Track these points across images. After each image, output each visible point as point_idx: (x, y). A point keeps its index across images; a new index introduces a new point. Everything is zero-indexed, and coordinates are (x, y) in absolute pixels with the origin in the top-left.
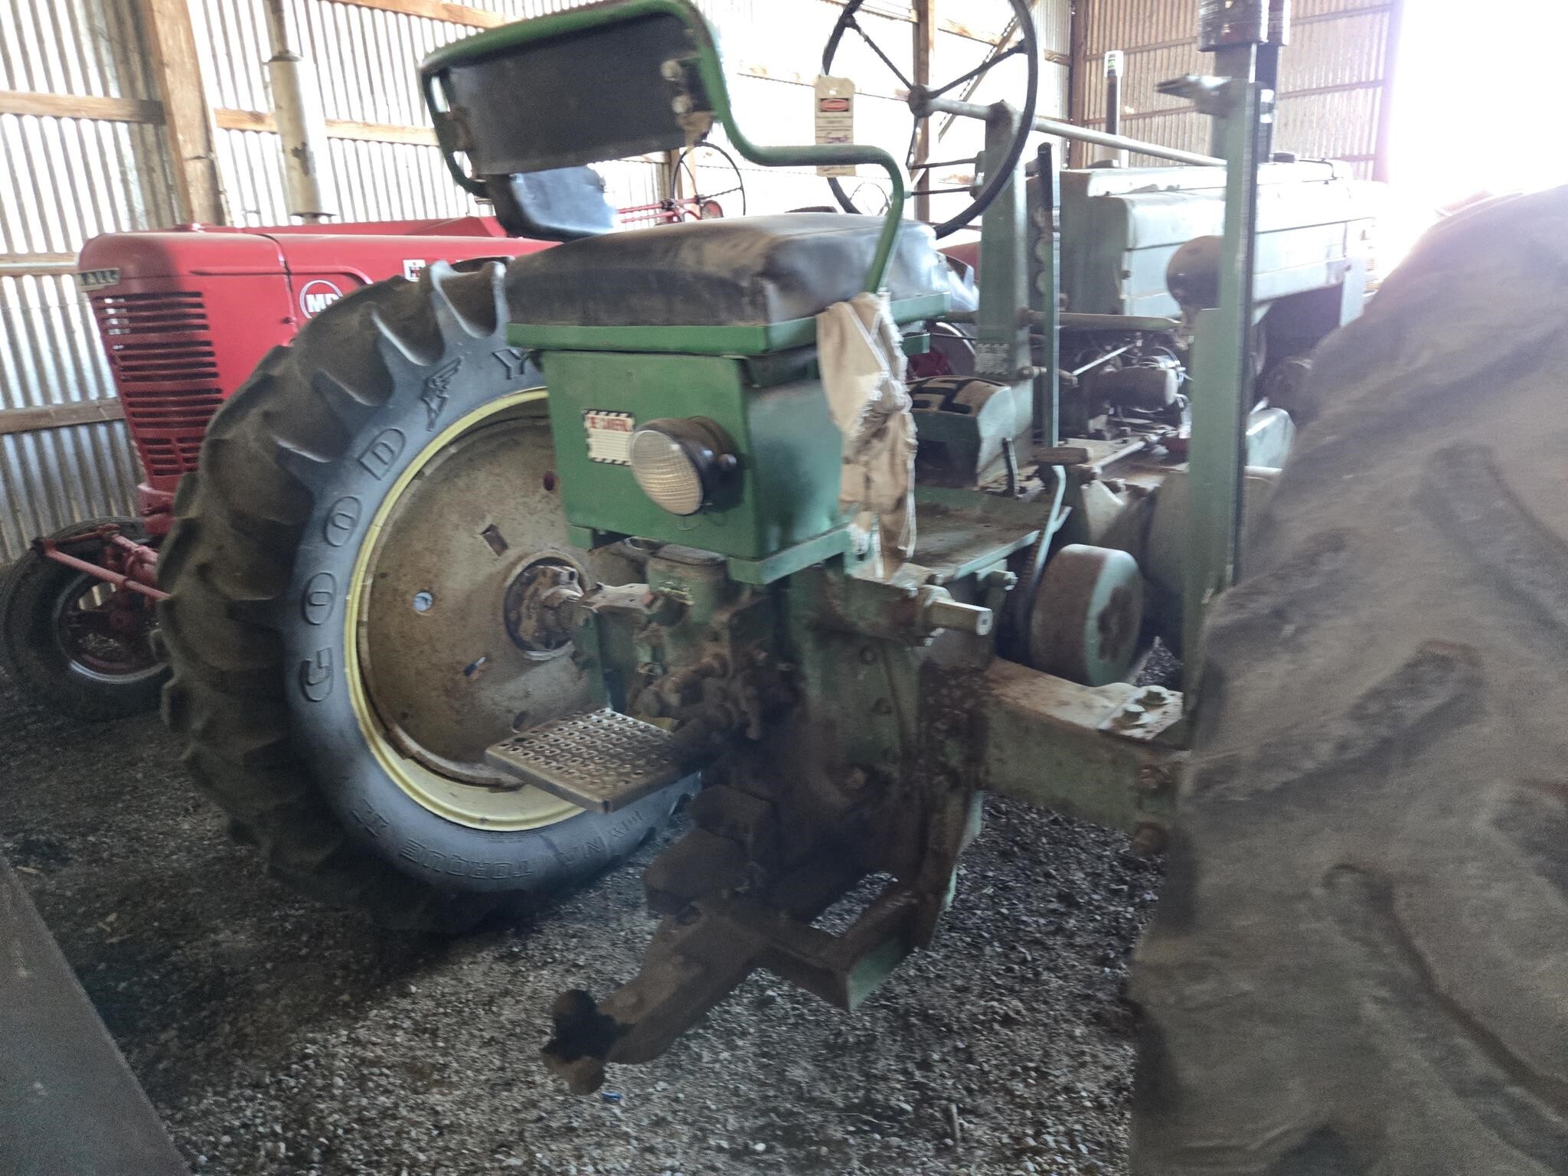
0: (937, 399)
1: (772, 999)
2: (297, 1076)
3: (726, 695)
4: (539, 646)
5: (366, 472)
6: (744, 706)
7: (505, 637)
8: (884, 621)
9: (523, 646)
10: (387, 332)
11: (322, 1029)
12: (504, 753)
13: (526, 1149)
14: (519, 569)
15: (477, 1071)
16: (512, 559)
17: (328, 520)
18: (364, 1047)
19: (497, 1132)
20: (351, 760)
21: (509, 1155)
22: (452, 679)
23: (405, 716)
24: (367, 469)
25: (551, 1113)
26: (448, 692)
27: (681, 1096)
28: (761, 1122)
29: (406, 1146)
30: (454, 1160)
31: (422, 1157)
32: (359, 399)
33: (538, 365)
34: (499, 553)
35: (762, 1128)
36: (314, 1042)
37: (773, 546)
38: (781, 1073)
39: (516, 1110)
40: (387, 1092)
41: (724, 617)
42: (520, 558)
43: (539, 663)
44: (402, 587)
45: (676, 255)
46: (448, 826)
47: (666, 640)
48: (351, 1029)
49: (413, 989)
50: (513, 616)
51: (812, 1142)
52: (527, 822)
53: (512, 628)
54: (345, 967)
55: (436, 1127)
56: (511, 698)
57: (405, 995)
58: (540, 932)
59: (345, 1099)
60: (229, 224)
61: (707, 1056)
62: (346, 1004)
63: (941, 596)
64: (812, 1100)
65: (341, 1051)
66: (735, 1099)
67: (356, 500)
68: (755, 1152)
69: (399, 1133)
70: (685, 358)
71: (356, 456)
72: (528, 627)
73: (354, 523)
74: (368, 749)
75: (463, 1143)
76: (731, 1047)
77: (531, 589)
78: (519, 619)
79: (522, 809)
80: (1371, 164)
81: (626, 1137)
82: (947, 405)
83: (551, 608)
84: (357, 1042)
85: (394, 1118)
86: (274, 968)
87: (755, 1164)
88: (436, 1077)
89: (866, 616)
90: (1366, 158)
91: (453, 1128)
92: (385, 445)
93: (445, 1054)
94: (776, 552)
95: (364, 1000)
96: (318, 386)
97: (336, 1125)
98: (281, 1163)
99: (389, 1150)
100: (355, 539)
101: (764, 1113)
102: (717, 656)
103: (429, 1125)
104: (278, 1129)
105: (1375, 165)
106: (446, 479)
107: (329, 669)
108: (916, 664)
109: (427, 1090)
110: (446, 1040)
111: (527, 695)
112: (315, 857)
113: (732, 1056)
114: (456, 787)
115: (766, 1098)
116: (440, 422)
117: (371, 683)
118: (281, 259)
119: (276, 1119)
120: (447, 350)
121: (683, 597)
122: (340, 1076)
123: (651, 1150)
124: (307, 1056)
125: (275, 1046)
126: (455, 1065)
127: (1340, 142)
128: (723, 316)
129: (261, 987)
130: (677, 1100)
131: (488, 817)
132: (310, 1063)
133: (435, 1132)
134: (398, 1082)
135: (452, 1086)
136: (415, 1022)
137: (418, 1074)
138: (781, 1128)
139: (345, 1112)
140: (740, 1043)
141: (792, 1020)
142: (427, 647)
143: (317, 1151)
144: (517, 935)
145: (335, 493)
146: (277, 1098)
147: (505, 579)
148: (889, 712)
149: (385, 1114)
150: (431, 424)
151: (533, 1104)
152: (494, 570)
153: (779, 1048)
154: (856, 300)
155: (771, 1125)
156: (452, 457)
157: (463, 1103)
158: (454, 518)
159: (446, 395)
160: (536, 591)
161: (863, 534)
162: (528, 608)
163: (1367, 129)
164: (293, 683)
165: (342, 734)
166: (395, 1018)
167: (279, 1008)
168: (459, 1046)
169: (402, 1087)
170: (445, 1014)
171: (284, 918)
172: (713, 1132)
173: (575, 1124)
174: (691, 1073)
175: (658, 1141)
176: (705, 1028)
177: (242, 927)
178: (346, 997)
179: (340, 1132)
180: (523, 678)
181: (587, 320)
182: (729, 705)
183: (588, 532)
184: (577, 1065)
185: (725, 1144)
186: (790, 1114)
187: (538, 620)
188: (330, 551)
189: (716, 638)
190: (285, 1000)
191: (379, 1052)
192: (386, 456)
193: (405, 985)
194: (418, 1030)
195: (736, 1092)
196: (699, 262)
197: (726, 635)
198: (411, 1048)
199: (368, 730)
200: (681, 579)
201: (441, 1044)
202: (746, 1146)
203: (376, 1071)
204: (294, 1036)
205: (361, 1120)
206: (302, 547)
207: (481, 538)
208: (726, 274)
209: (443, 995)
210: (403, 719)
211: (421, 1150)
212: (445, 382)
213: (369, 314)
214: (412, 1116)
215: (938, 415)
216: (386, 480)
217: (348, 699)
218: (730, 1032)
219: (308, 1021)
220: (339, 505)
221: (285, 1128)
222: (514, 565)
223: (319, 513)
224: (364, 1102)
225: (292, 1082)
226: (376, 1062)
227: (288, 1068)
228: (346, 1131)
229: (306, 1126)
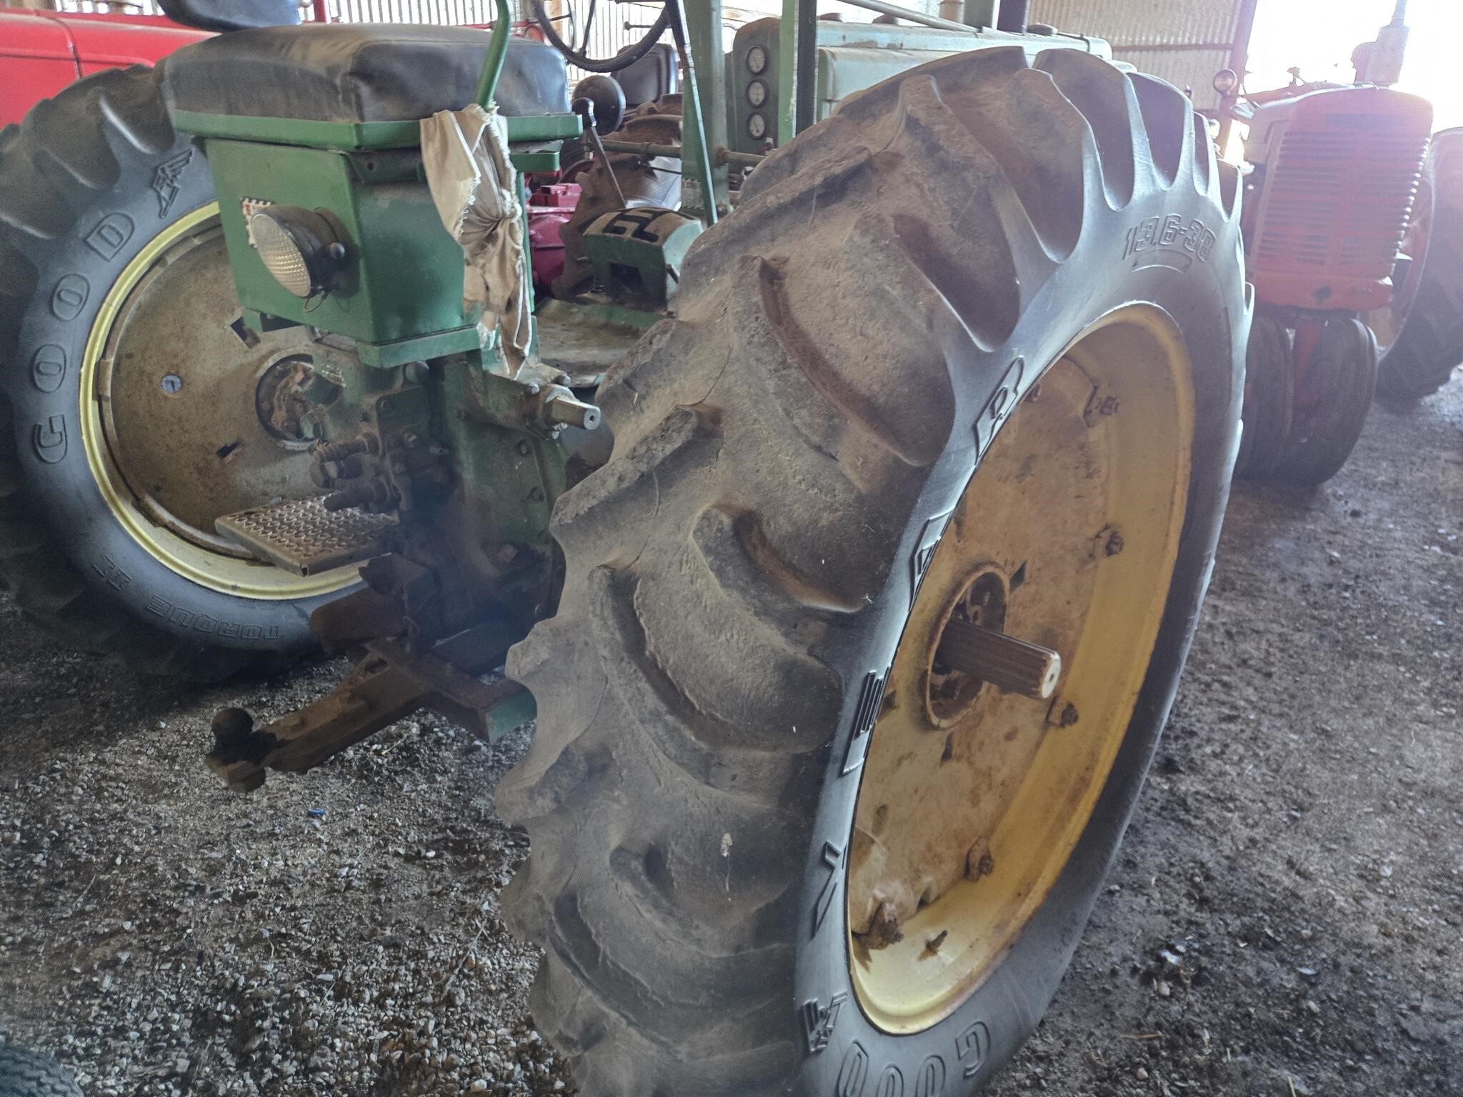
0: (632, 226)
1: (478, 748)
2: (44, 784)
3: (379, 472)
4: (290, 435)
5: (92, 253)
6: (394, 481)
7: (257, 424)
8: (513, 413)
9: (276, 435)
10: (112, 117)
11: (73, 751)
12: (231, 523)
13: (229, 846)
14: (270, 363)
15: (205, 789)
16: (264, 352)
17: (53, 295)
18: (108, 767)
19: (208, 833)
20: (90, 520)
21: (212, 850)
22: (205, 459)
23: (158, 489)
24: (93, 249)
25: (258, 822)
26: (199, 470)
27: (376, 815)
28: (440, 836)
29: (126, 840)
30: (164, 851)
31: (137, 848)
32: (82, 180)
33: (203, 151)
34: (250, 346)
35: (438, 841)
36: (63, 760)
37: (394, 335)
38: (467, 802)
39: (229, 819)
40: (119, 800)
41: (371, 400)
42: (272, 353)
43: (294, 453)
44: (149, 369)
45: (288, 50)
46: (197, 588)
47: (327, 419)
48: (99, 752)
49: (163, 725)
50: (265, 406)
51: (475, 851)
52: (281, 593)
53: (264, 418)
54: (105, 705)
55: (155, 827)
56: (266, 482)
57: (154, 728)
58: (290, 687)
59: (82, 802)
60: (59, 9)
61: (406, 787)
62: (100, 733)
63: (564, 395)
64: (486, 822)
65: (87, 768)
66: (420, 820)
67: (83, 278)
68: (426, 857)
69: (122, 831)
70: (306, 151)
71: (81, 235)
72: (279, 418)
73: (83, 301)
74: (110, 512)
75: (176, 840)
76: (431, 780)
77: (283, 383)
78: (272, 410)
79: (277, 583)
80: (1228, 53)
81: (320, 842)
82: (640, 233)
83: (300, 401)
84: (103, 762)
85: (122, 819)
86: (42, 702)
87: (424, 866)
88: (166, 791)
89: (501, 409)
90: (1224, 47)
91: (168, 829)
92: (113, 229)
93: (178, 775)
94: (396, 341)
95: (115, 731)
96: (40, 162)
97: (68, 823)
98: (14, 848)
99: (109, 842)
100: (85, 314)
101: (442, 830)
102: (367, 435)
103: (150, 826)
104: (18, 823)
105: (1232, 56)
106: (192, 270)
107: (64, 435)
108: (565, 458)
109: (156, 801)
110: (182, 765)
111: (284, 480)
112: (59, 603)
113: (430, 787)
114: (212, 558)
115: (447, 819)
116: (172, 210)
117: (117, 454)
118: (71, 45)
119: (18, 816)
120: (177, 141)
121: (339, 380)
122: (81, 787)
123: (337, 852)
124: (56, 771)
125: (29, 761)
126: (185, 784)
127: (1204, 29)
128: (327, 112)
129: (26, 716)
130: (371, 818)
131: (239, 585)
132: (58, 776)
133: (154, 832)
134: (132, 794)
135: (179, 798)
136: (159, 750)
137: (151, 789)
138: (452, 841)
139: (79, 813)
140: (439, 779)
141: (490, 764)
142: (175, 427)
143: (46, 839)
144: (269, 688)
145: (60, 269)
146: (22, 800)
147: (255, 371)
148: (541, 498)
149: (114, 816)
150: (163, 212)
151: (246, 815)
152: (245, 361)
153: (471, 784)
154: (466, 111)
155: (447, 839)
156: (197, 249)
157: (184, 812)
158: (202, 307)
159: (176, 184)
160: (287, 383)
161: (487, 333)
162: (279, 399)
163: (1228, 18)
164: (24, 445)
165: (80, 496)
166: (141, 746)
167: (39, 733)
168: (193, 769)
169: (135, 797)
170: (188, 746)
171: (60, 664)
172: (394, 842)
173: (277, 831)
174: (391, 799)
175: (345, 846)
176: (413, 767)
177: (22, 669)
178: (101, 728)
179: (71, 827)
180: (279, 465)
181: (232, 110)
182: (382, 479)
183: (258, 315)
184: (232, 767)
185: (402, 851)
186: (465, 831)
187: (287, 411)
188: (57, 325)
189: (366, 418)
190: (46, 727)
191: (120, 770)
192: (114, 239)
193: (157, 722)
194: (161, 756)
195: (423, 814)
196: (304, 57)
197: (374, 415)
198: (149, 770)
199: (108, 493)
200: (336, 364)
201: (177, 768)
202: (419, 852)
203: (114, 784)
204: (47, 755)
205: (92, 820)
206: (27, 318)
207: (230, 329)
208: (322, 71)
209: (189, 731)
210: (156, 492)
211: (137, 843)
212: (175, 173)
213: (97, 99)
214: (139, 820)
215: (630, 241)
216: (117, 261)
217: (87, 467)
218: (434, 771)
219: (63, 744)
220: (64, 281)
221: (23, 823)
222: (265, 358)
223: (42, 287)
224: (98, 806)
225: (38, 789)
226: (116, 778)
227: (36, 778)
228: (76, 827)
229: (43, 822)
